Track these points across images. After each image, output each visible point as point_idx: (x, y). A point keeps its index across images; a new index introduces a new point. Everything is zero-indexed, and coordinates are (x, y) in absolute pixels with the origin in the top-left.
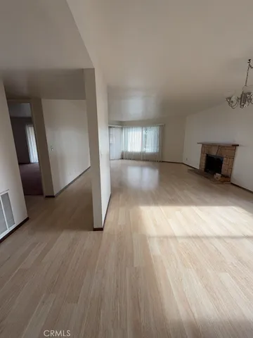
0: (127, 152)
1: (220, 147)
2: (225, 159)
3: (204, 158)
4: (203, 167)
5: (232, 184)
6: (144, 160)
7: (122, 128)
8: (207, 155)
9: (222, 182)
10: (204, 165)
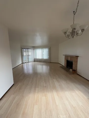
0: (36, 59)
1: (72, 57)
2: (73, 62)
3: (66, 61)
4: (66, 65)
5: (77, 74)
6: (43, 62)
7: (34, 49)
8: (67, 60)
9: (73, 73)
10: (66, 64)
